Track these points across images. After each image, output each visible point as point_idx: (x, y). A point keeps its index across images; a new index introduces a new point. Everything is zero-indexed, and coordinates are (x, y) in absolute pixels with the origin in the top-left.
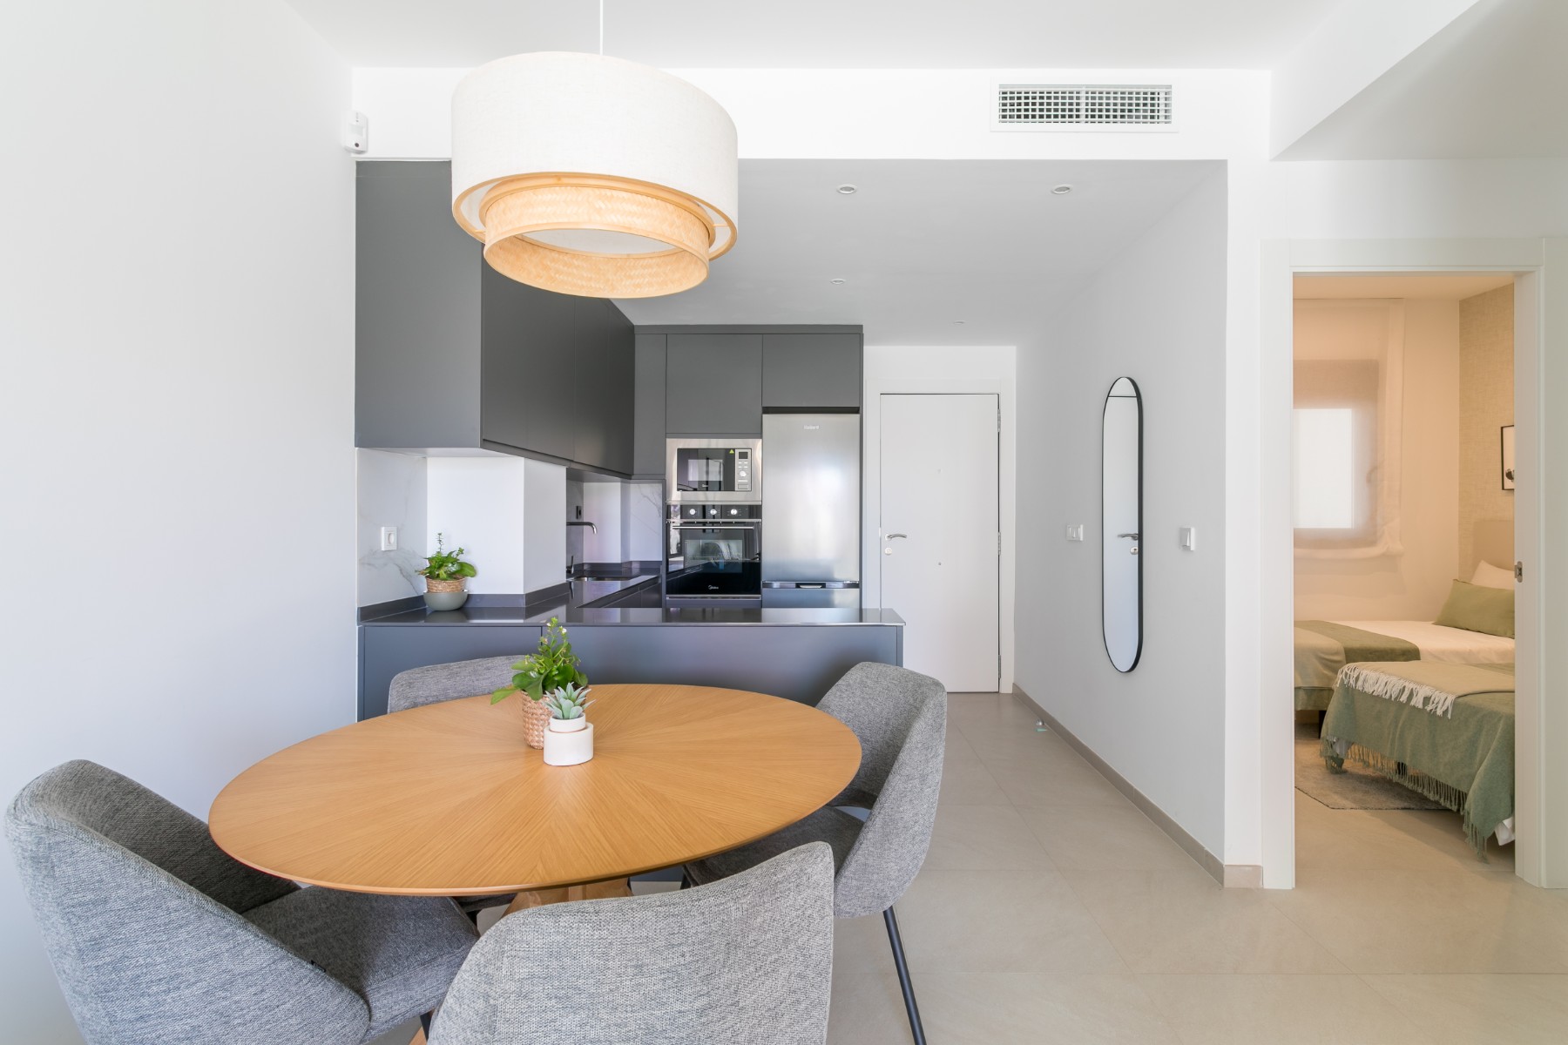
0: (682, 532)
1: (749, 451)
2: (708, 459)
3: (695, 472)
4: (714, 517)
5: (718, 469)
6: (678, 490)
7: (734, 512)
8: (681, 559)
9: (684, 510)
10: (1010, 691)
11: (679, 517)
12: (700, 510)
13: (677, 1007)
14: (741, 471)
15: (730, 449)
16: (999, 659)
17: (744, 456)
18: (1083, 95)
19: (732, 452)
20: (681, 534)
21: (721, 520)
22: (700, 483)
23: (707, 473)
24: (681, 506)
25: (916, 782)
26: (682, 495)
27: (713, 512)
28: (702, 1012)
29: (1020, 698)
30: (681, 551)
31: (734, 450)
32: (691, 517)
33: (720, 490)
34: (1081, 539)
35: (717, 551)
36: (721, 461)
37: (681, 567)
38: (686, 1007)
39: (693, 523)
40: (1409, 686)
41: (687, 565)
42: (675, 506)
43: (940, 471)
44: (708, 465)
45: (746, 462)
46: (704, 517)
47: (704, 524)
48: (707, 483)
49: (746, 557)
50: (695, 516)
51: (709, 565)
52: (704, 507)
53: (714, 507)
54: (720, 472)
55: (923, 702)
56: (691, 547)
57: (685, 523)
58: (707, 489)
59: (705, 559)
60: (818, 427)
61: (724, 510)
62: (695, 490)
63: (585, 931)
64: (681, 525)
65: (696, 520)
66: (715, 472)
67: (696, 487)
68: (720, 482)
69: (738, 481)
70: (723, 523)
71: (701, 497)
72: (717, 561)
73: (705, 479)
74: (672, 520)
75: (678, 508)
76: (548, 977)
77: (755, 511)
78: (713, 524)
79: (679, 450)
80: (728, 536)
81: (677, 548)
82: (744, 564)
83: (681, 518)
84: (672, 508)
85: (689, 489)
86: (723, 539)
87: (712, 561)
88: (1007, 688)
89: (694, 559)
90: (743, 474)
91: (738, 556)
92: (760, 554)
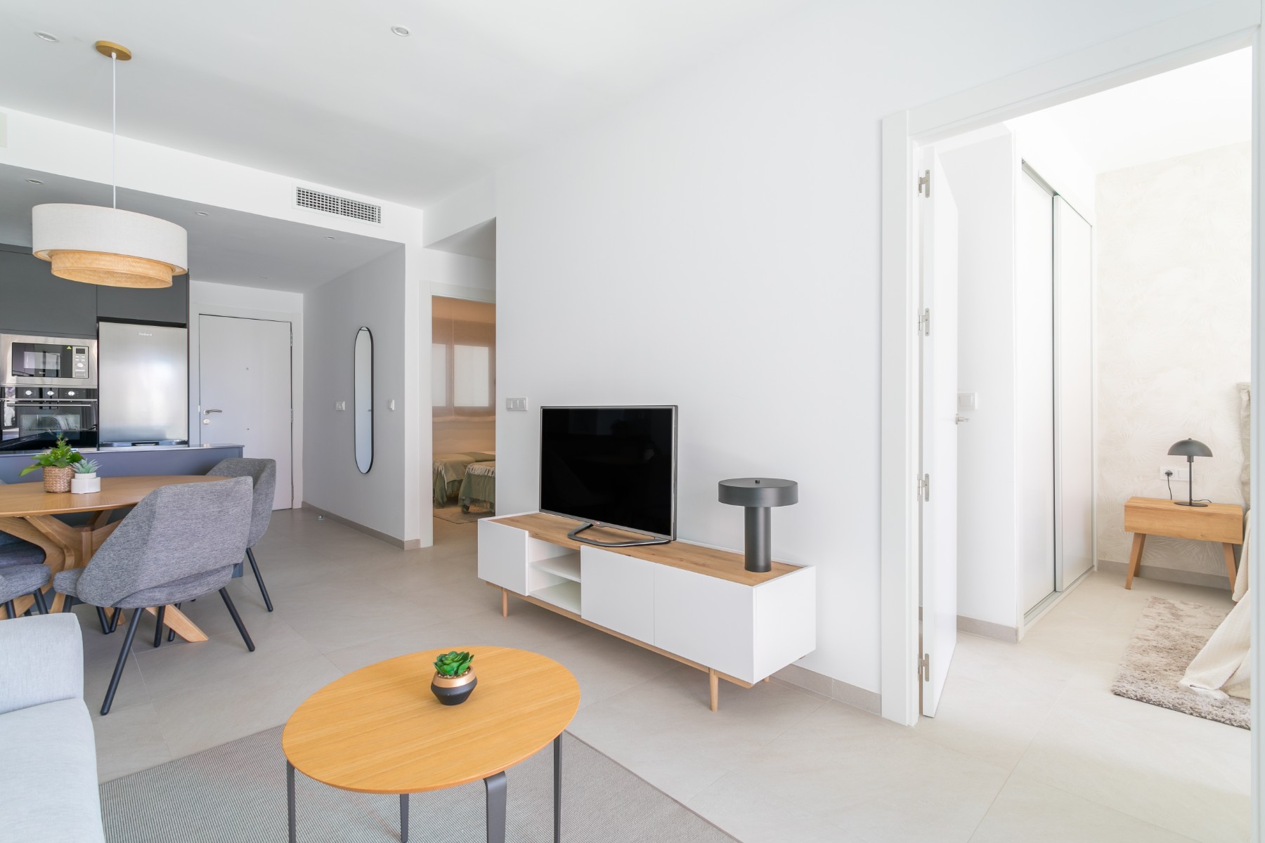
0: (16, 409)
1: (86, 349)
2: (45, 352)
3: (31, 361)
4: (51, 397)
5: (55, 361)
6: (13, 375)
7: (71, 393)
8: (17, 430)
9: (19, 391)
10: (300, 507)
11: (14, 397)
12: (37, 393)
13: (212, 510)
14: (79, 363)
15: (68, 346)
16: (292, 488)
17: (81, 351)
18: (340, 201)
19: (69, 348)
20: (16, 410)
21: (58, 400)
22: (37, 370)
23: (44, 363)
24: (17, 389)
25: (264, 496)
26: (17, 380)
27: (51, 393)
28: (219, 512)
29: (307, 509)
30: (16, 423)
31: (71, 347)
32: (28, 397)
33: (57, 376)
34: (344, 409)
35: (54, 423)
36: (59, 354)
37: (17, 436)
38: (215, 510)
39: (30, 401)
40: (488, 468)
41: (23, 435)
42: (10, 388)
43: (247, 369)
44: (44, 357)
45: (83, 357)
46: (41, 397)
47: (41, 402)
48: (44, 370)
49: (83, 427)
50: (31, 396)
51: (47, 434)
52: (41, 390)
53: (51, 389)
54: (57, 363)
55: (265, 467)
56: (27, 421)
57: (20, 401)
58: (44, 376)
59: (41, 430)
60: (151, 335)
61: (62, 392)
62: (32, 376)
63: (186, 489)
64: (16, 403)
65: (32, 400)
66: (53, 362)
67: (33, 373)
68: (57, 371)
69: (75, 370)
70: (60, 402)
71: (38, 382)
72: (54, 431)
73: (41, 367)
74: (6, 399)
75: (14, 389)
76: (174, 502)
77: (93, 393)
78: (50, 402)
79: (14, 344)
80: (65, 411)
81: (12, 421)
82: (81, 433)
83: (16, 397)
84: (6, 390)
85: (24, 375)
86: (60, 414)
87: (50, 431)
88: (298, 505)
89: (30, 430)
90: (80, 365)
91: (76, 427)
92: (97, 425)
